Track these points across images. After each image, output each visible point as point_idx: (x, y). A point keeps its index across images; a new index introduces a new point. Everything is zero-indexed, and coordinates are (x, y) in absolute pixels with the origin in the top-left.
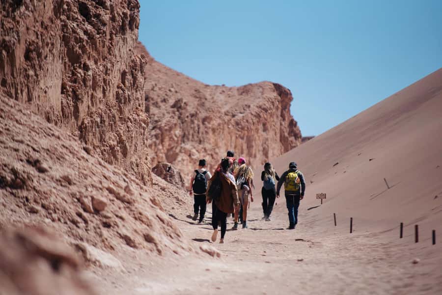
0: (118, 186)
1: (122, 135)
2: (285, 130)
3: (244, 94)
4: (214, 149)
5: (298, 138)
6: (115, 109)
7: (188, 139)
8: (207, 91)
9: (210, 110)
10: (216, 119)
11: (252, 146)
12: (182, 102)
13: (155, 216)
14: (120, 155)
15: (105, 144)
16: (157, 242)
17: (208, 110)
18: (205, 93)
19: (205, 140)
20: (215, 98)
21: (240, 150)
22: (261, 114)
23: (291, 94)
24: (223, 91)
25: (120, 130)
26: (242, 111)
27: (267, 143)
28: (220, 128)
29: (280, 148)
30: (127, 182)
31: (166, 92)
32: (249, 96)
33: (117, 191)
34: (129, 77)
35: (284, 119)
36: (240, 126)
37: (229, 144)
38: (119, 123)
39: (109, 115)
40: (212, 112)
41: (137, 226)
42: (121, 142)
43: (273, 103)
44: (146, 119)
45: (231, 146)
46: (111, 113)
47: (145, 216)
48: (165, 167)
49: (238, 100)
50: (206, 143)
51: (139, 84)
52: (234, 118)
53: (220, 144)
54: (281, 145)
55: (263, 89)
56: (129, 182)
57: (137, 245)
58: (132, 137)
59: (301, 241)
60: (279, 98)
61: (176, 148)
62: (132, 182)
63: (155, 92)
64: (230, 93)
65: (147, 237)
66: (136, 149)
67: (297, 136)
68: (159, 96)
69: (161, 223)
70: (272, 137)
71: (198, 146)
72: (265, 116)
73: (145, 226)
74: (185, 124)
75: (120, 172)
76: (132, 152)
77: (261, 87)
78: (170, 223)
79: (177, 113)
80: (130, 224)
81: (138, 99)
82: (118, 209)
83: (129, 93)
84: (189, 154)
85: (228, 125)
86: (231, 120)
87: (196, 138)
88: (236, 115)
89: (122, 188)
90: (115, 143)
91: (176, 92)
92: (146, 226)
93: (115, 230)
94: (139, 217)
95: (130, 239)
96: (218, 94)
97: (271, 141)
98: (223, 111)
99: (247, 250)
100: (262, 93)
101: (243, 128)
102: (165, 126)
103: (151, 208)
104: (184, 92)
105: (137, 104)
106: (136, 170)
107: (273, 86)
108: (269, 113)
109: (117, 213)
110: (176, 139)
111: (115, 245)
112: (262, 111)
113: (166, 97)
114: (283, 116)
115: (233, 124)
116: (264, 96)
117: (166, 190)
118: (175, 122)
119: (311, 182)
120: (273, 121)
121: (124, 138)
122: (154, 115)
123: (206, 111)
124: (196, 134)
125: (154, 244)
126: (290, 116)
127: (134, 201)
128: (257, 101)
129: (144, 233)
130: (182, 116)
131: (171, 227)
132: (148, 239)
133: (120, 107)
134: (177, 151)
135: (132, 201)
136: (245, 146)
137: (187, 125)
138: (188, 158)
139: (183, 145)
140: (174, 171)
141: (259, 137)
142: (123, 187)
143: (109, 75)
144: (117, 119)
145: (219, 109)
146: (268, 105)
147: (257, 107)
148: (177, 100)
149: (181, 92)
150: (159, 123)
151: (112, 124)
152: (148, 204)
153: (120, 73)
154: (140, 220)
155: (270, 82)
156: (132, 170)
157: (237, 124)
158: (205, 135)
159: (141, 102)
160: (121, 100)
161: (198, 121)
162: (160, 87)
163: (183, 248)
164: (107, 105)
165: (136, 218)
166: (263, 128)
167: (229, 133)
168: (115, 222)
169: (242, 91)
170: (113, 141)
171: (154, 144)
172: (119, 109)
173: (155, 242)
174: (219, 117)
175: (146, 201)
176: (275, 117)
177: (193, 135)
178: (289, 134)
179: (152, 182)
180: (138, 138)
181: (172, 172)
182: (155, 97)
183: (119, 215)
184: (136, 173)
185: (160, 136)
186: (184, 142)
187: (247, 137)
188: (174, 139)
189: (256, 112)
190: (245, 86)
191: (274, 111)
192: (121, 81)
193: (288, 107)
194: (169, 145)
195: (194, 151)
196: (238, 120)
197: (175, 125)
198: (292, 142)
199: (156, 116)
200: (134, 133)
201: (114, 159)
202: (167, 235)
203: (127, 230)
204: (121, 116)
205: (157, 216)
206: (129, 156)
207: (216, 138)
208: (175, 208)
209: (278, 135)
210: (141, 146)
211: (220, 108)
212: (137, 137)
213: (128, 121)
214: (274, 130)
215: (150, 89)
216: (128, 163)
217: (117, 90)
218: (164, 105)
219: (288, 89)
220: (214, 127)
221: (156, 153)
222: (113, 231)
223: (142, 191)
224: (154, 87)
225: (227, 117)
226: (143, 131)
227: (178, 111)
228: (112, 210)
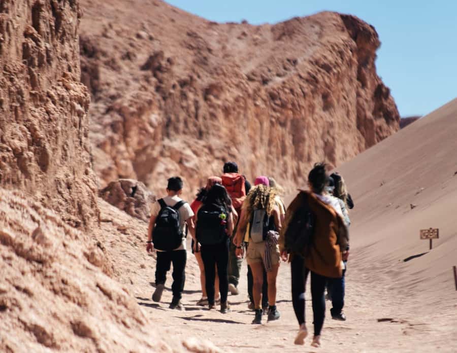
0: (20, 230)
1: (37, 127)
2: (366, 106)
3: (284, 38)
4: (229, 148)
5: (393, 120)
6: (22, 78)
7: (177, 130)
8: (211, 35)
9: (220, 72)
10: (231, 90)
11: (304, 140)
12: (162, 57)
13: (94, 285)
14: (34, 168)
15: (5, 146)
16: (97, 335)
17: (215, 71)
18: (207, 38)
19: (210, 132)
20: (229, 47)
21: (280, 148)
22: (319, 77)
23: (376, 35)
24: (244, 34)
25: (32, 118)
26: (282, 71)
27: (331, 133)
28: (239, 107)
29: (357, 140)
30: (38, 222)
31: (130, 39)
32: (295, 42)
33: (18, 241)
34: (47, 14)
35: (364, 85)
36: (278, 102)
37: (258, 138)
38: (30, 105)
39: (9, 89)
40: (223, 76)
41: (57, 307)
42: (35, 141)
43: (341, 53)
44: (82, 95)
45: (261, 139)
46: (14, 85)
47: (74, 287)
48: (126, 188)
49: (273, 50)
50: (211, 137)
51: (66, 27)
52: (266, 86)
53: (240, 138)
54: (361, 135)
55: (322, 27)
56: (41, 221)
57: (58, 343)
58: (56, 132)
59: (388, 323)
60: (354, 43)
61: (153, 148)
62: (49, 221)
63: (108, 41)
64: (256, 36)
65: (77, 327)
66: (66, 155)
67: (390, 115)
68: (116, 47)
69: (105, 298)
70: (340, 121)
71: (196, 143)
72: (327, 81)
73: (73, 306)
74: (169, 101)
75: (24, 202)
76: (58, 162)
77: (317, 23)
78: (122, 299)
79: (153, 80)
80: (45, 304)
81: (65, 57)
82: (20, 275)
83: (48, 46)
84: (178, 160)
85: (254, 100)
86: (259, 90)
87: (192, 128)
88: (271, 80)
89: (26, 233)
90: (24, 144)
91: (151, 38)
92: (76, 306)
93: (14, 314)
94: (61, 290)
95: (44, 333)
96: (234, 40)
97: (339, 127)
98: (244, 72)
99: (282, 343)
100: (320, 35)
101: (283, 106)
102: (131, 106)
103: (85, 270)
104: (165, 38)
105: (65, 66)
106: (66, 195)
107: (340, 20)
108: (334, 74)
109: (17, 283)
110: (151, 130)
111: (15, 344)
112: (319, 71)
113: (131, 49)
114: (361, 78)
115: (265, 97)
116: (324, 40)
117: (128, 231)
118: (148, 98)
119: (412, 207)
120: (343, 89)
121: (41, 134)
122: (108, 84)
123: (211, 73)
124: (191, 120)
125: (90, 340)
126: (378, 78)
127: (51, 257)
128: (311, 51)
129: (72, 319)
130: (163, 86)
131: (126, 306)
132: (80, 330)
133: (30, 73)
134: (155, 153)
135: (47, 258)
136: (289, 141)
137: (174, 102)
138: (177, 166)
139: (166, 142)
140: (142, 195)
141: (315, 121)
142: (31, 232)
143: (7, 12)
144: (27, 96)
145: (236, 69)
146: (331, 58)
147: (311, 62)
148: (152, 54)
149: (160, 38)
150: (119, 101)
151: (16, 107)
152: (79, 263)
153: (29, 6)
154: (63, 294)
155: (335, 13)
156: (59, 196)
157: (273, 97)
158: (209, 122)
159: (71, 63)
160: (33, 59)
161: (196, 94)
162: (119, 29)
163: (149, 346)
164: (5, 69)
165: (55, 292)
166: (322, 103)
167: (257, 115)
168: (15, 299)
169: (281, 32)
170: (20, 140)
171: (109, 142)
172: (28, 76)
173: (93, 336)
174: (237, 86)
175: (74, 256)
176: (346, 81)
177: (186, 123)
178: (374, 113)
179: (99, 217)
180: (69, 132)
181: (140, 197)
182: (110, 50)
183: (23, 286)
184: (66, 201)
185: (120, 125)
186: (168, 135)
187: (292, 121)
188: (147, 131)
189: (309, 73)
190: (286, 23)
191: (344, 68)
192: (30, 22)
193: (371, 59)
194: (140, 143)
195: (188, 152)
196: (274, 89)
197: (150, 103)
198: (380, 128)
199: (113, 86)
200: (60, 123)
201: (23, 176)
202: (118, 322)
203: (38, 313)
204: (33, 92)
205: (98, 286)
206: (51, 167)
207: (232, 126)
208: (146, 265)
209: (353, 117)
210: (76, 147)
211: (238, 66)
212: (66, 131)
213: (47, 101)
214: (344, 106)
215: (100, 34)
216: (51, 182)
217: (24, 40)
218: (127, 65)
219: (371, 26)
220: (227, 104)
221: (114, 158)
222: (10, 316)
223: (68, 237)
224: (106, 30)
225: (250, 83)
226: (77, 119)
227: (155, 75)
228: (9, 277)
